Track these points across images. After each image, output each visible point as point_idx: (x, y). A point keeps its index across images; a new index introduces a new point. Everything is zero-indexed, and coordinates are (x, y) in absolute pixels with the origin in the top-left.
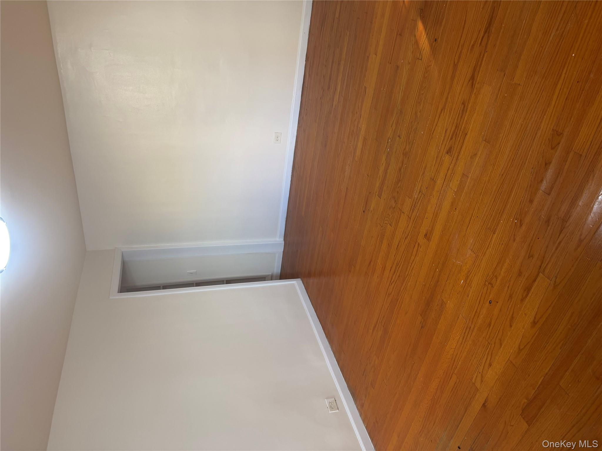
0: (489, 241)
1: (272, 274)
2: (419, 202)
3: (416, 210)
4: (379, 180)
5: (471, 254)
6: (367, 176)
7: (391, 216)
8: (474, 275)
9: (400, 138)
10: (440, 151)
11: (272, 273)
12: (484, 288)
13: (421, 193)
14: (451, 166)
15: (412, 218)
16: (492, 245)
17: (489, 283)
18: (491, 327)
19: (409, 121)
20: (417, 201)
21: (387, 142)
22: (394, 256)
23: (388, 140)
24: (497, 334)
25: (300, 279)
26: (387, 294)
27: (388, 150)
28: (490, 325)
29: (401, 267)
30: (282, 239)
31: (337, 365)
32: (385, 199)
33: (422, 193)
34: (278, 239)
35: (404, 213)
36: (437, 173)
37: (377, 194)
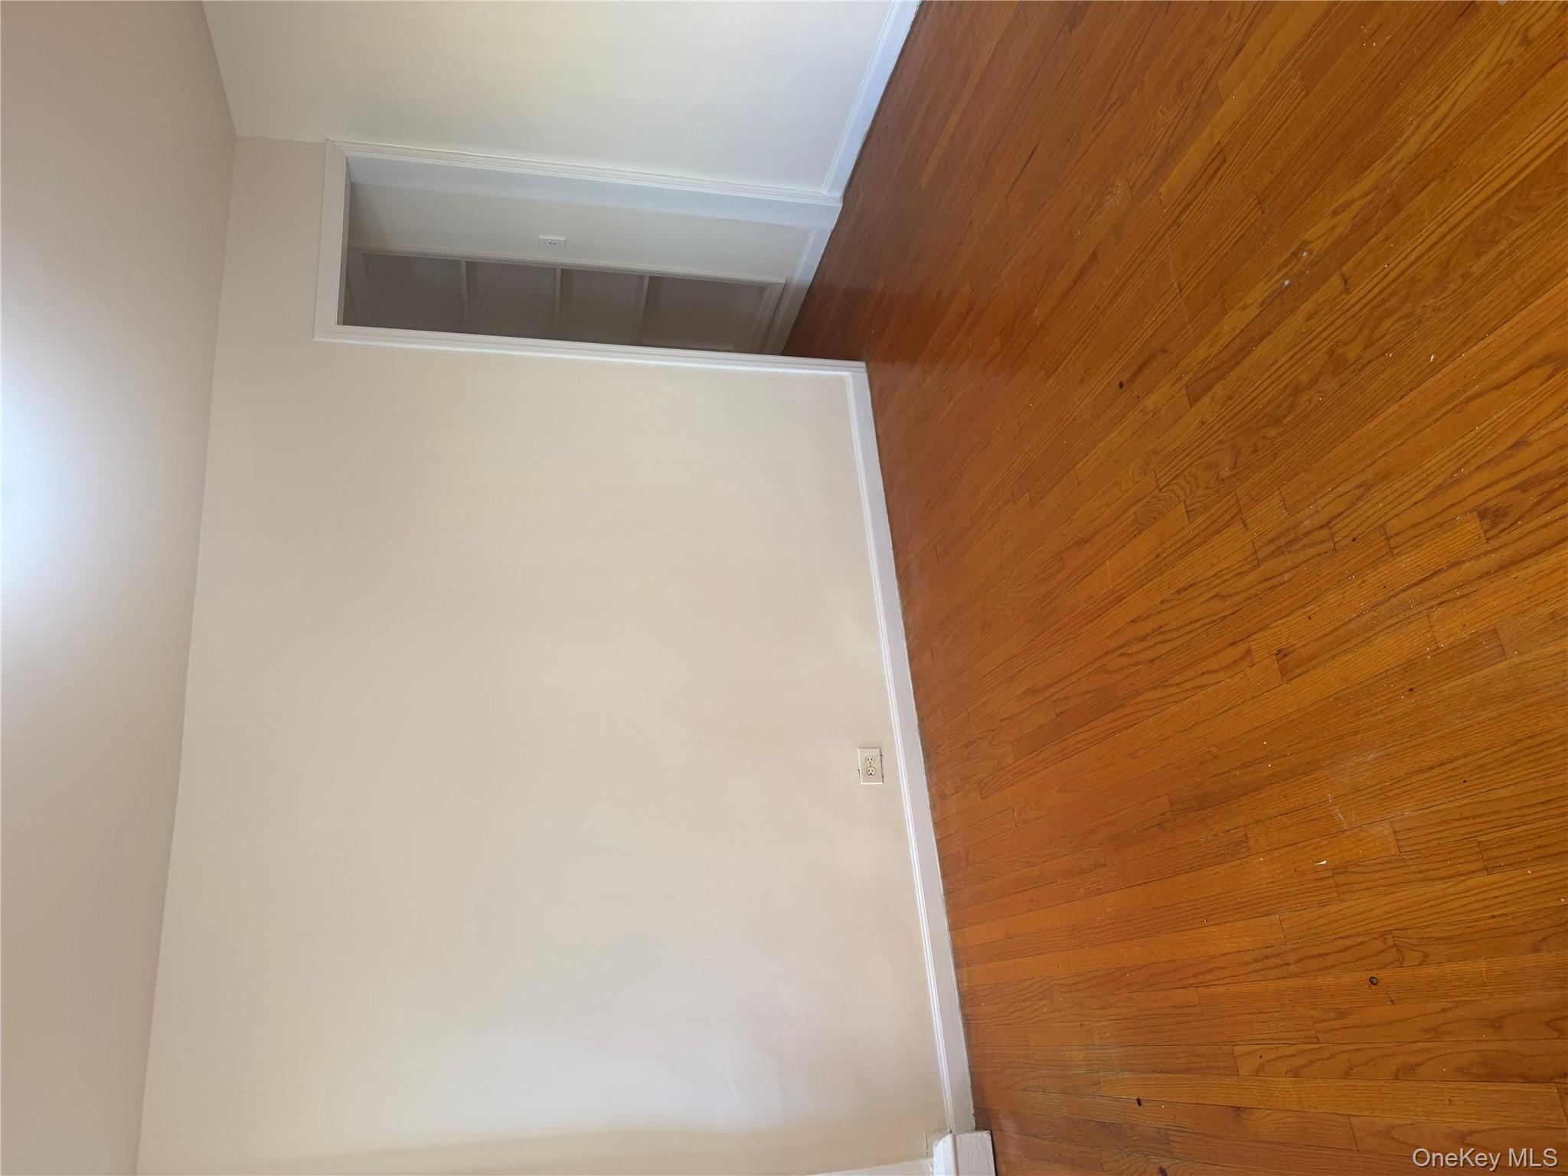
0: (1463, 868)
1: (786, 284)
2: (1310, 552)
3: (1286, 561)
4: (1211, 345)
5: (1386, 836)
6: (1176, 285)
7: (1201, 492)
8: (1365, 885)
9: (1347, 290)
10: (1458, 481)
11: (786, 280)
12: (1375, 939)
13: (1325, 532)
14: (1468, 564)
15: (1264, 566)
16: (1462, 886)
17: (1395, 945)
18: (1341, 1023)
19: (1408, 268)
20: (1305, 541)
21: (1293, 249)
22: (1162, 602)
23: (1300, 249)
24: (1349, 1047)
25: (862, 364)
26: (1099, 663)
27: (1287, 283)
28: (1342, 1014)
29: (1167, 647)
30: (839, 193)
31: (907, 660)
32: (1204, 423)
33: (1332, 535)
34: (824, 191)
35: (1246, 526)
36: (1411, 533)
37: (1186, 378)
